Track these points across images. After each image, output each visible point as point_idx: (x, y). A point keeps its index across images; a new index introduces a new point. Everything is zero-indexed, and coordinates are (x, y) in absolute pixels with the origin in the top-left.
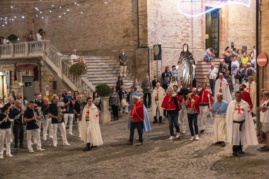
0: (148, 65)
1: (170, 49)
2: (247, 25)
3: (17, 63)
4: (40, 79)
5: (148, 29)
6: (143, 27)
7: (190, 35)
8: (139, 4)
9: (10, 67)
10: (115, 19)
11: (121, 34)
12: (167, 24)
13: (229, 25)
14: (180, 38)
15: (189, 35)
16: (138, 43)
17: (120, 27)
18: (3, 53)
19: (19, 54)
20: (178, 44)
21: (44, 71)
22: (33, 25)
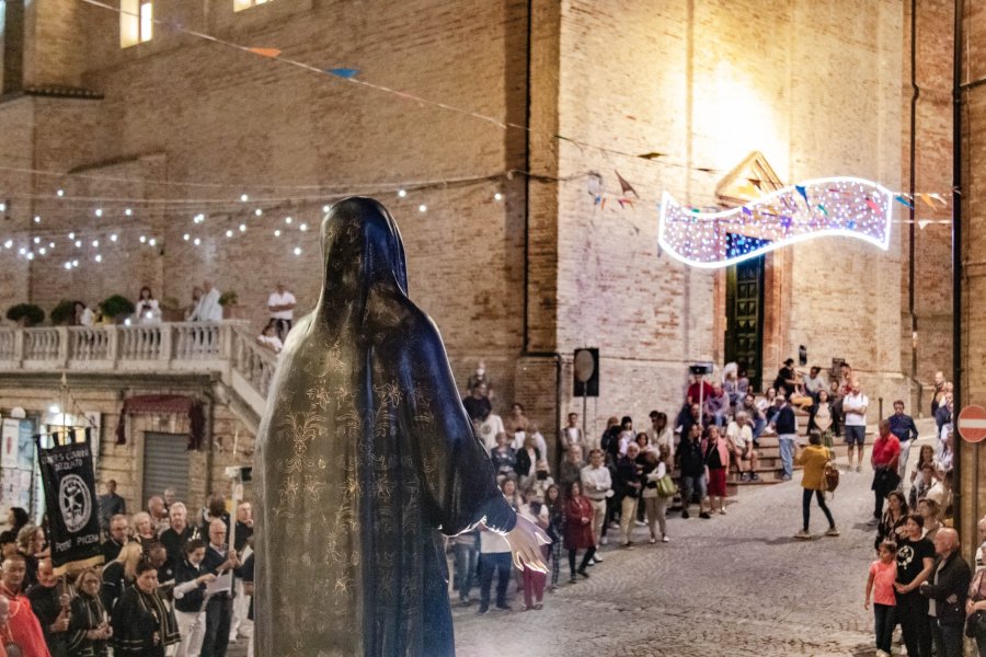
0: (554, 411)
1: (620, 362)
2: (846, 292)
3: (128, 389)
4: (211, 442)
5: (558, 297)
6: (541, 290)
7: (680, 320)
8: (531, 217)
9: (101, 400)
10: (447, 260)
11: (466, 308)
12: (613, 284)
13: (794, 293)
14: (650, 327)
15: (676, 321)
16: (522, 339)
17: (465, 285)
18: (79, 353)
19: (135, 358)
20: (643, 346)
21: (226, 421)
22: (160, 262)
